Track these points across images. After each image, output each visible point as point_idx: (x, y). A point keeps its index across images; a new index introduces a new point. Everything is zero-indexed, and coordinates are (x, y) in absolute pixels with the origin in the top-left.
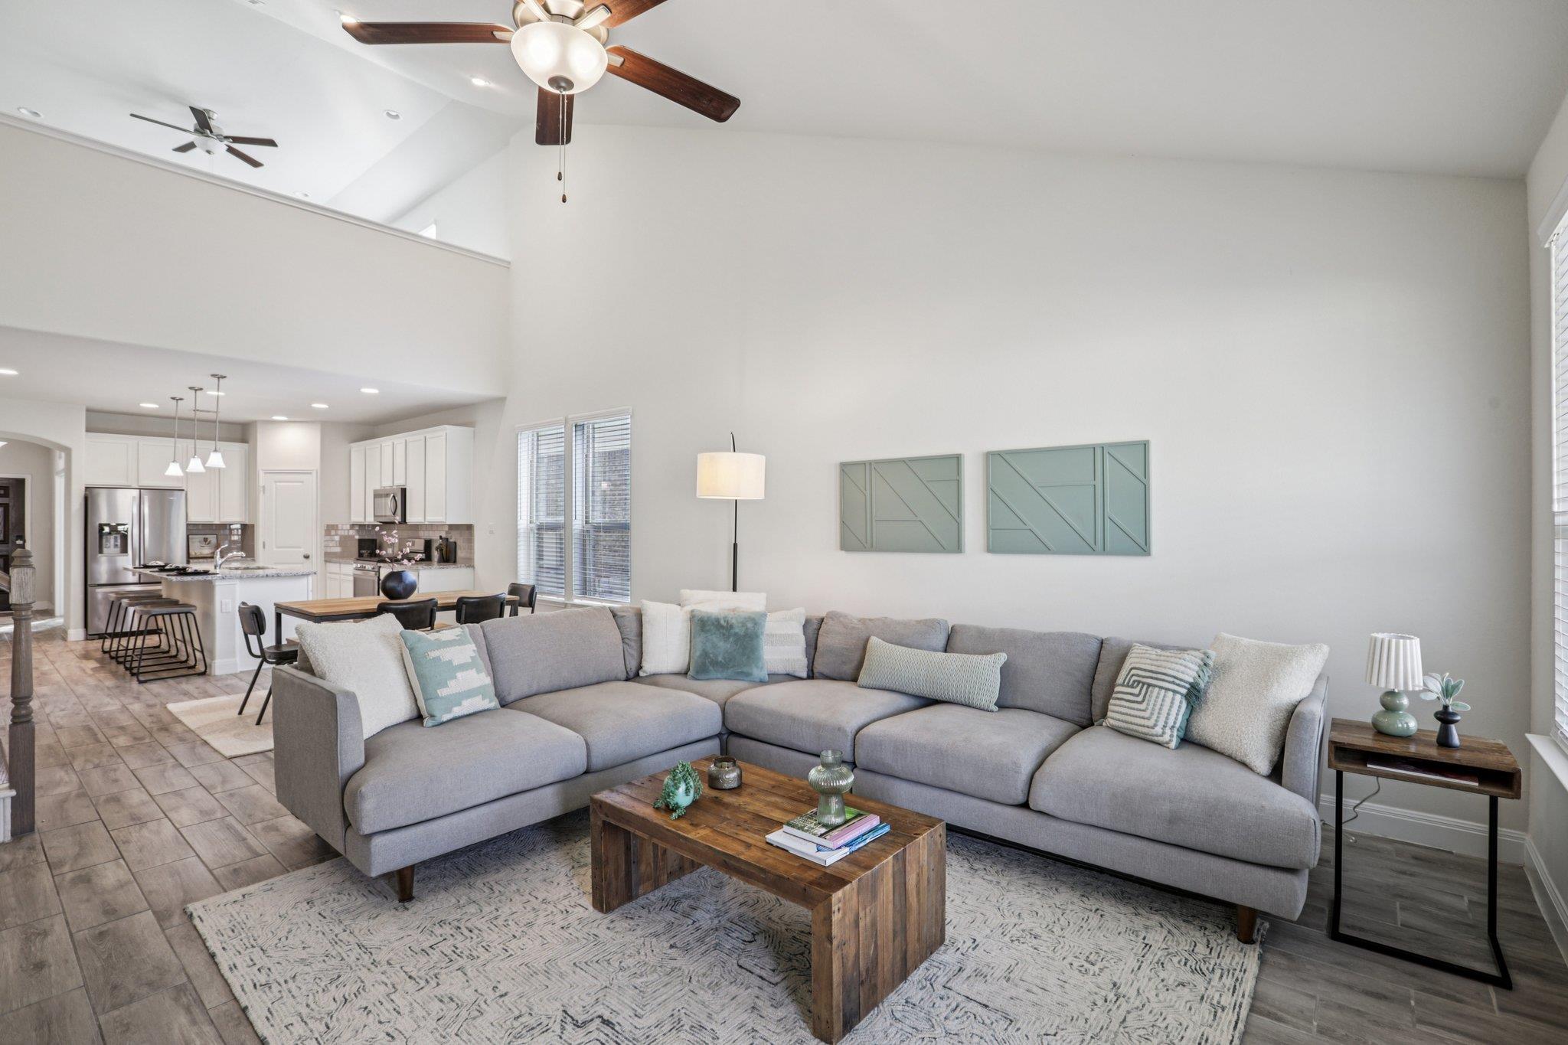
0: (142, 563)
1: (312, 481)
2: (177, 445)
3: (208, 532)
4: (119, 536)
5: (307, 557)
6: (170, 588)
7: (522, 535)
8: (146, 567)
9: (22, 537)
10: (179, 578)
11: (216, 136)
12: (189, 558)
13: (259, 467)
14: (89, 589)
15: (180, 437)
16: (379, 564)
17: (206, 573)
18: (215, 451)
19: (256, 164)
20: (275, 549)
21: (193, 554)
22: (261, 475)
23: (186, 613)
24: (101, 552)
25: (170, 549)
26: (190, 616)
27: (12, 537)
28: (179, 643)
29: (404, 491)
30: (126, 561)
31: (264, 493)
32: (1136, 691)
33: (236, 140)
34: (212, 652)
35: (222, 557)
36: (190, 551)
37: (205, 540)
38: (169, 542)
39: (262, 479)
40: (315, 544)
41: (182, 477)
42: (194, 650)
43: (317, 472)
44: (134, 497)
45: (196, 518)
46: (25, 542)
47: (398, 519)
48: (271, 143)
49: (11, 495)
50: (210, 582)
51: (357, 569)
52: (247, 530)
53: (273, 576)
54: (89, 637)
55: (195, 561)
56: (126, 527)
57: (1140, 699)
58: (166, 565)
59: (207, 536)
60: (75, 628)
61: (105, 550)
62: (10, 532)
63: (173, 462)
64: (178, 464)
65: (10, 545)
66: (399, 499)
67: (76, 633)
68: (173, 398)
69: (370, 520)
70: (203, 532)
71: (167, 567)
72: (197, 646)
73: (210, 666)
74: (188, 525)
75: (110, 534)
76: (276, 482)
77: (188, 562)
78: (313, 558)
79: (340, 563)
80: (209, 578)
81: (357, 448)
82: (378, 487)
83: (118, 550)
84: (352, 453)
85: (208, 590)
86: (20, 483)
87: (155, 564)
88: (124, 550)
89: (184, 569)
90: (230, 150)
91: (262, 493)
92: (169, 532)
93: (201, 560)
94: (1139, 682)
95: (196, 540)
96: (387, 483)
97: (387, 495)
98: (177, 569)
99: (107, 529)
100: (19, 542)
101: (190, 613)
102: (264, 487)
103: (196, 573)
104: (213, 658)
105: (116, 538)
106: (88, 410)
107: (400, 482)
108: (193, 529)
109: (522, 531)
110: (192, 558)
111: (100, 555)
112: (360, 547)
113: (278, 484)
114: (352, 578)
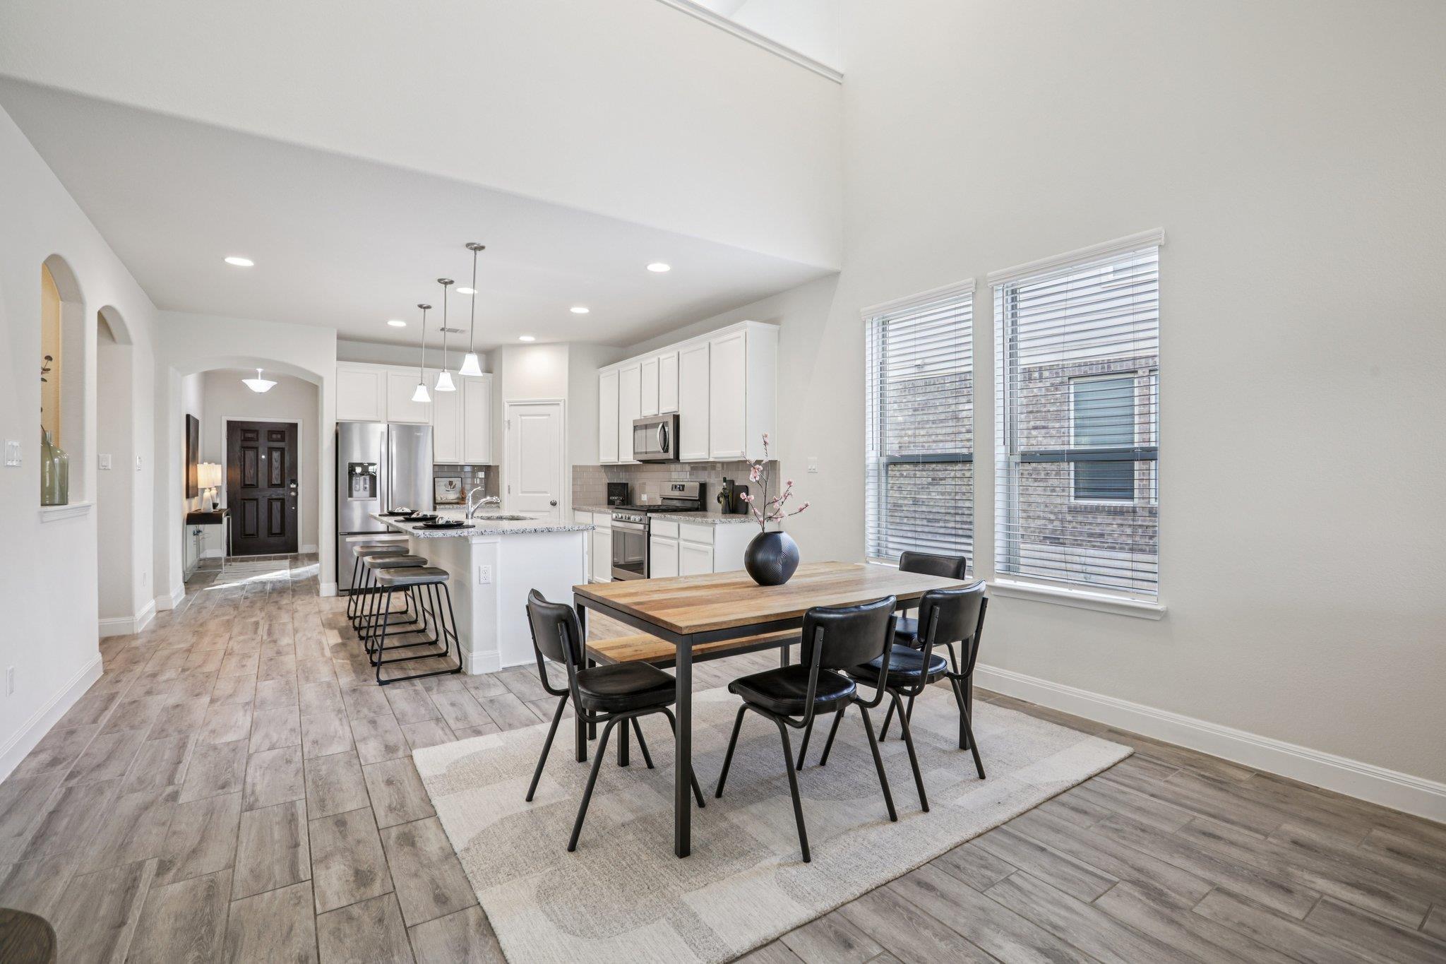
0: (390, 509)
1: (558, 413)
2: (424, 375)
3: (453, 475)
4: (368, 478)
5: (554, 504)
6: (418, 541)
7: (871, 473)
8: (392, 514)
9: (295, 481)
10: (428, 532)
12: (436, 504)
13: (505, 399)
14: (340, 537)
15: (426, 366)
16: (649, 515)
17: (459, 525)
20: (520, 495)
21: (440, 499)
22: (506, 405)
23: (436, 584)
24: (351, 495)
25: (417, 494)
26: (441, 587)
27: (287, 481)
28: (427, 614)
29: (677, 419)
30: (375, 507)
31: (509, 428)
34: (468, 639)
35: (474, 503)
36: (436, 496)
37: (451, 483)
38: (416, 485)
39: (508, 412)
40: (562, 490)
41: (429, 403)
42: (445, 631)
43: (565, 401)
44: (382, 433)
45: (442, 459)
46: (297, 485)
47: (671, 455)
49: (287, 438)
50: (466, 539)
51: (616, 520)
52: (491, 471)
53: (542, 531)
54: (340, 592)
55: (442, 506)
56: (375, 467)
58: (413, 512)
59: (451, 479)
60: (327, 582)
61: (355, 493)
62: (286, 475)
63: (420, 384)
64: (425, 387)
65: (286, 488)
66: (670, 430)
67: (328, 587)
68: (421, 306)
69: (628, 458)
70: (449, 475)
71: (414, 516)
72: (449, 627)
73: (466, 659)
74: (434, 465)
75: (362, 474)
76: (521, 415)
77: (435, 509)
78: (561, 506)
79: (593, 512)
80: (465, 532)
81: (608, 375)
82: (638, 417)
83: (367, 493)
84: (602, 381)
85: (462, 551)
86: (294, 427)
87: (401, 511)
88: (373, 494)
89: (433, 518)
91: (507, 429)
92: (416, 474)
93: (447, 506)
95: (442, 483)
96: (650, 411)
97: (655, 426)
98: (424, 519)
99: (358, 470)
100: (293, 486)
101: (441, 583)
102: (509, 422)
103: (448, 526)
104: (469, 650)
105: (365, 480)
106: (341, 337)
107: (668, 407)
108: (441, 470)
109: (871, 467)
110: (437, 504)
111: (349, 499)
112: (610, 493)
113: (523, 418)
114: (609, 532)
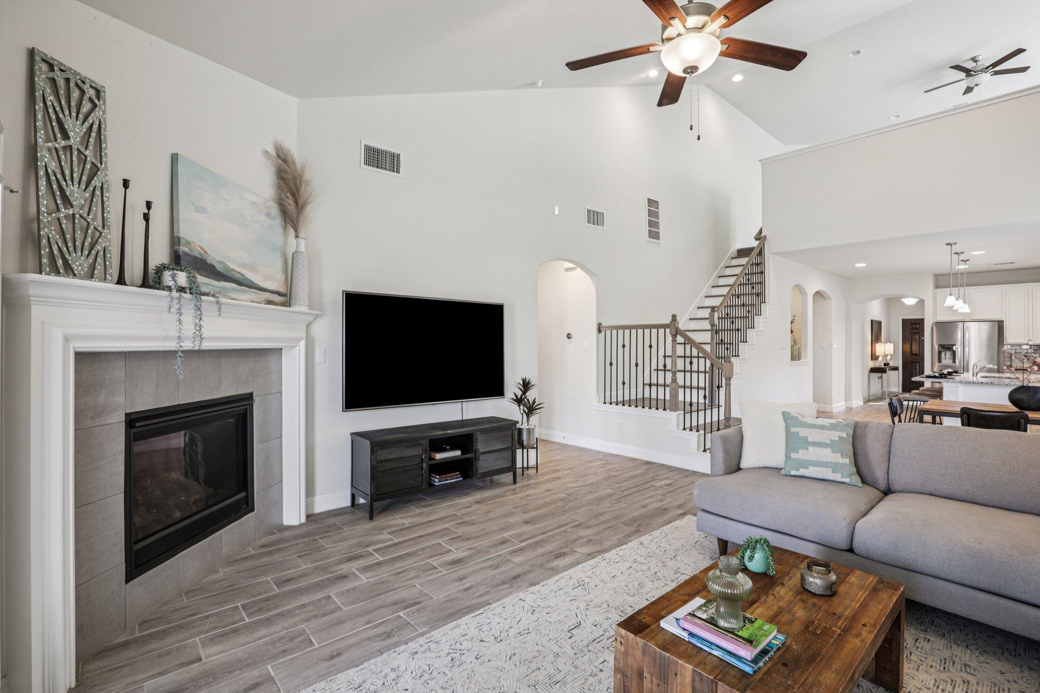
11: (981, 71)
18: (951, 295)
19: (1024, 69)
24: (940, 362)
33: (995, 65)
44: (960, 328)
45: (1013, 341)
48: (1020, 51)
56: (956, 346)
61: (943, 361)
75: (944, 351)
83: (951, 361)
88: (954, 362)
90: (997, 73)
105: (949, 354)
111: (939, 364)
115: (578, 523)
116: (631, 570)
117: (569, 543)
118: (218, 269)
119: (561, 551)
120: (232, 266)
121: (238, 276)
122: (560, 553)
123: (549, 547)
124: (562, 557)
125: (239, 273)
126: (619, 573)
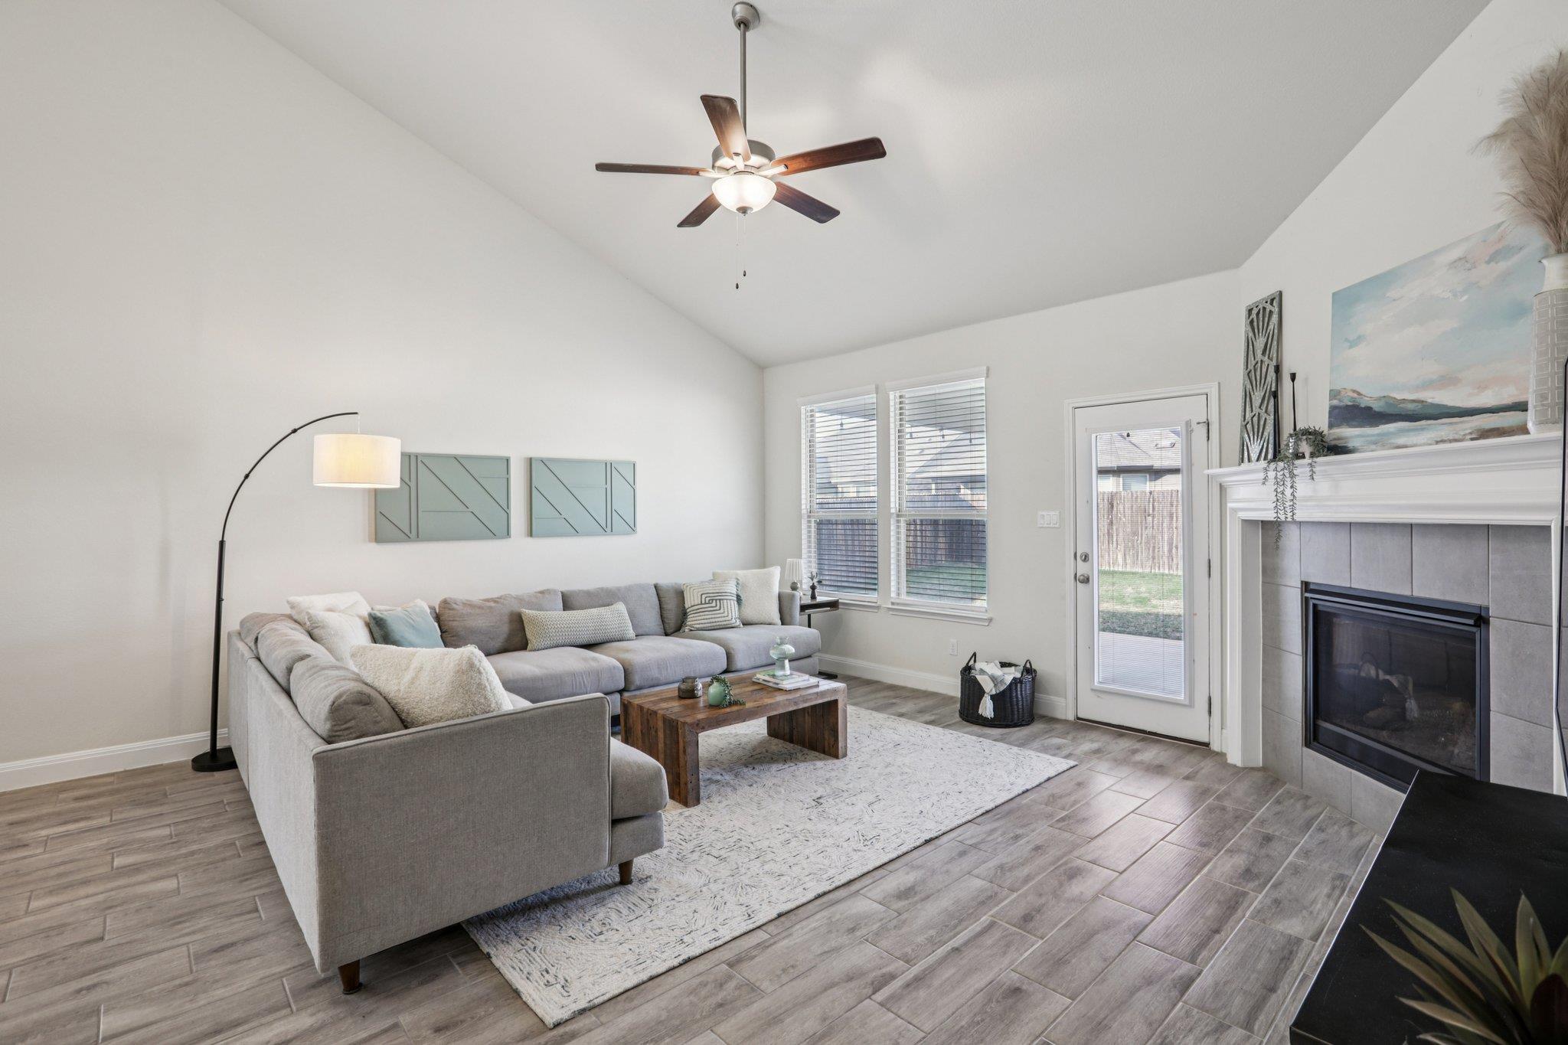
32: (714, 604)
57: (718, 608)
94: (713, 600)
115: (880, 996)
116: (792, 860)
117: (895, 922)
118: (1377, 410)
119: (907, 902)
120: (1399, 397)
121: (1411, 406)
122: (907, 899)
123: (931, 911)
124: (902, 889)
125: (1413, 401)
126: (812, 859)
